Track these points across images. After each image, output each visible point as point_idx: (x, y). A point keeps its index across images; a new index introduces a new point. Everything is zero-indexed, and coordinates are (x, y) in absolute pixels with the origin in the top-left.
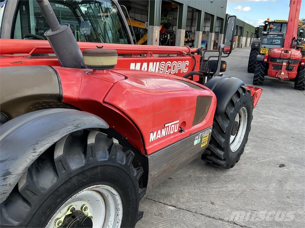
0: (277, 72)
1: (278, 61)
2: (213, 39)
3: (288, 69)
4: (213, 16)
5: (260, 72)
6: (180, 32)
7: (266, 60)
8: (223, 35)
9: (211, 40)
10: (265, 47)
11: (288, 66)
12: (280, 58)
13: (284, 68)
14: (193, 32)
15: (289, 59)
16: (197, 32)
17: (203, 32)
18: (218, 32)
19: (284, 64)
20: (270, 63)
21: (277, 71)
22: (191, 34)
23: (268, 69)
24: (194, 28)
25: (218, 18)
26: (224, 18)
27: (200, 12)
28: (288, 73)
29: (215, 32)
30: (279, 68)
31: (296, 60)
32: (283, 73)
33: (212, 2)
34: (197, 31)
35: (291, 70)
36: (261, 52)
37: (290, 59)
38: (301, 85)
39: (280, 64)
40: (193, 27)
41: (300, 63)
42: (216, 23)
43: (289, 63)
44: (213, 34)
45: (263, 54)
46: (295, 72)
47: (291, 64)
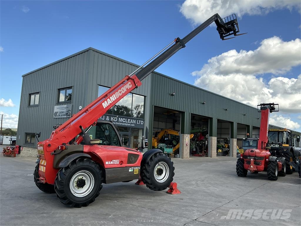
0: (249, 166)
1: (248, 158)
3: (256, 163)
4: (247, 126)
7: (242, 157)
11: (256, 161)
12: (249, 156)
13: (252, 163)
19: (252, 160)
20: (245, 159)
21: (248, 165)
23: (244, 163)
24: (229, 136)
27: (232, 123)
28: (257, 167)
30: (249, 162)
31: (261, 158)
32: (252, 167)
34: (231, 138)
35: (258, 164)
36: (239, 152)
37: (256, 156)
38: (270, 176)
39: (249, 160)
41: (265, 159)
43: (255, 159)
46: (262, 166)
47: (258, 160)
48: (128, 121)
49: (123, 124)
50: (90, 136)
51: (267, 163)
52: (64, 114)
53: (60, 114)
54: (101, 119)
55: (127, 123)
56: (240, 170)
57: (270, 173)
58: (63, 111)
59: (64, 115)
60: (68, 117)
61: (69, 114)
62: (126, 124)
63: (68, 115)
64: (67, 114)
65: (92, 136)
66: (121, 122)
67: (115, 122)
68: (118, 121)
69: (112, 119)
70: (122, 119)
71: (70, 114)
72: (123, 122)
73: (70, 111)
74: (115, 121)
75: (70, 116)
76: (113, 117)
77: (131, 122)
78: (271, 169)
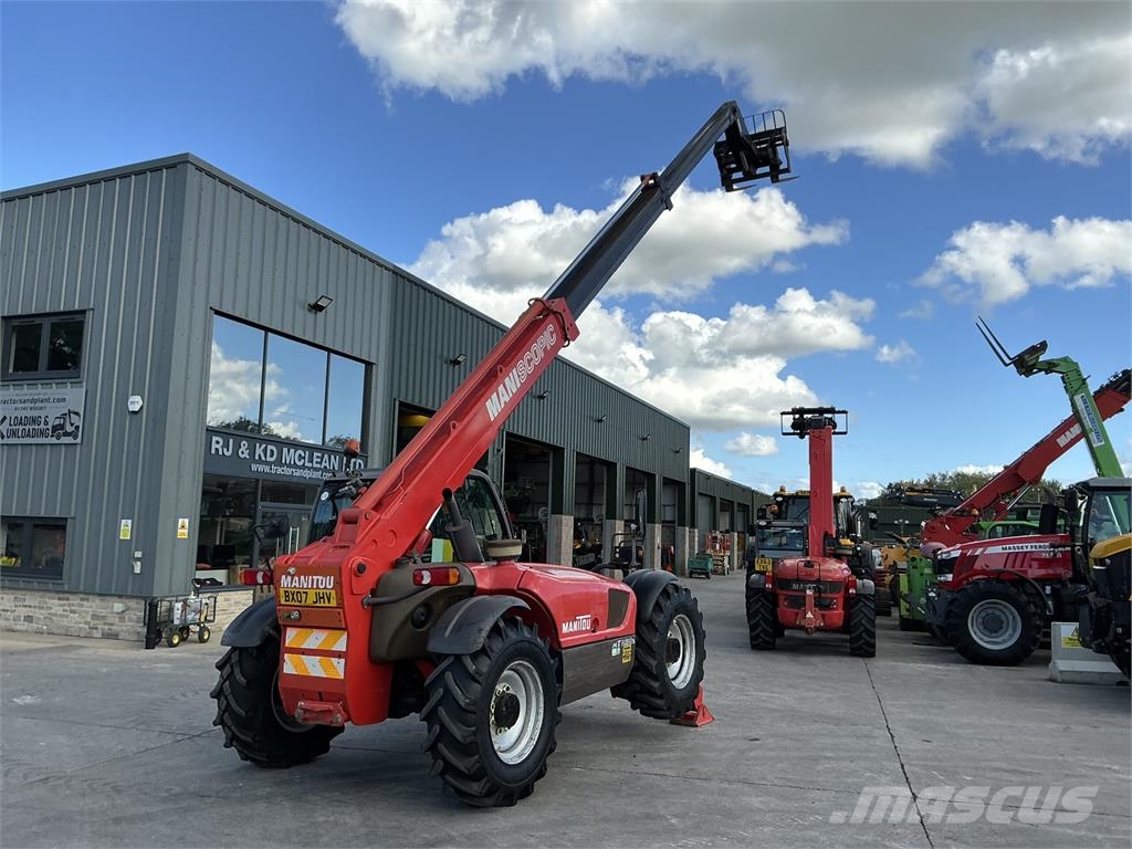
0: (797, 614)
1: (795, 586)
2: (658, 540)
3: (821, 604)
4: (651, 477)
5: (760, 616)
6: (560, 523)
7: (769, 586)
8: (687, 528)
9: (653, 544)
10: (763, 556)
11: (820, 596)
12: (798, 581)
13: (810, 602)
14: (596, 521)
15: (818, 581)
16: (608, 523)
17: (626, 521)
18: (673, 522)
19: (808, 592)
20: (779, 591)
21: (796, 611)
22: (591, 527)
23: (778, 606)
24: (599, 511)
25: (667, 482)
26: (686, 479)
27: (611, 466)
28: (823, 616)
29: (664, 522)
30: (799, 602)
31: (835, 585)
32: (809, 615)
33: (644, 439)
34: (607, 518)
35: (828, 607)
36: (757, 568)
37: (820, 581)
38: (859, 644)
39: (799, 594)
40: (594, 508)
41: (847, 590)
42: (663, 497)
43: (818, 590)
44: (658, 527)
45: (762, 573)
46: (837, 614)
47: (825, 592)
48: (315, 460)
49: (298, 473)
50: (181, 521)
51: (850, 602)
52: (42, 426)
53: (21, 427)
54: (221, 453)
55: (309, 469)
56: (764, 629)
57: (860, 634)
58: (35, 414)
59: (42, 433)
60: (69, 440)
61: (69, 429)
62: (307, 474)
63: (67, 434)
64: (62, 427)
65: (187, 521)
66: (289, 466)
67: (269, 464)
68: (279, 462)
69: (259, 451)
70: (292, 451)
71: (77, 427)
72: (295, 465)
73: (77, 414)
74: (269, 459)
75: (75, 437)
76: (264, 446)
77: (324, 464)
78: (863, 622)
